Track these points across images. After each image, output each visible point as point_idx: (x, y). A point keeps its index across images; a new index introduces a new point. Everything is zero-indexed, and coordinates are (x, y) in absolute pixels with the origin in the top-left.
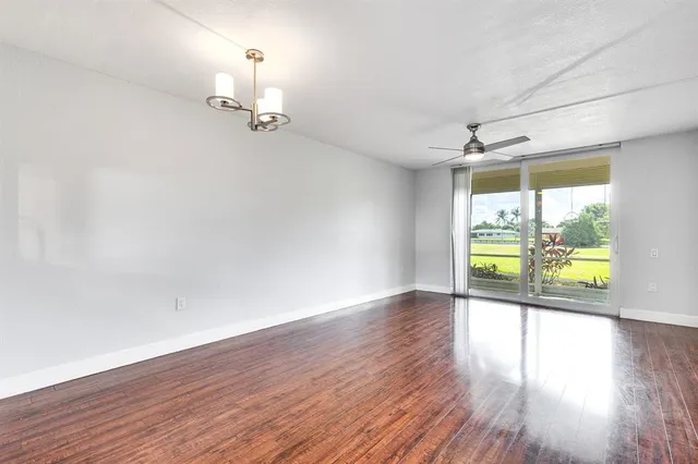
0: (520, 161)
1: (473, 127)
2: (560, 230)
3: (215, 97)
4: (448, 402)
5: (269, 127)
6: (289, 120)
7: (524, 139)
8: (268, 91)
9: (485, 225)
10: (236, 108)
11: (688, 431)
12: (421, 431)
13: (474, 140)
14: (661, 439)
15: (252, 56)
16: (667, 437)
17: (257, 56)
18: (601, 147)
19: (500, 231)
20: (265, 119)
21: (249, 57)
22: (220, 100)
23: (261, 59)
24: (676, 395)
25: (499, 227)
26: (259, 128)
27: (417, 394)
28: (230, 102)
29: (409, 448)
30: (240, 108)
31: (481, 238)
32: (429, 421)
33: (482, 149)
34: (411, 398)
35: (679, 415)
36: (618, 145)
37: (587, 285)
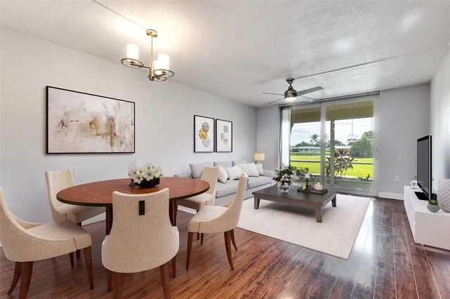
0: (321, 102)
1: (290, 81)
2: (349, 147)
3: (126, 59)
4: (270, 246)
5: (161, 78)
6: (174, 74)
7: (320, 88)
8: (160, 56)
9: (304, 144)
10: (141, 66)
11: (407, 258)
12: (253, 262)
13: (291, 89)
14: (391, 263)
15: (151, 34)
16: (395, 261)
17: (153, 34)
18: (368, 94)
19: (312, 148)
20: (159, 73)
21: (148, 34)
22: (129, 61)
23: (156, 36)
24: (403, 239)
25: (312, 145)
26: (155, 79)
27: (252, 242)
28: (136, 62)
29: (245, 271)
30: (142, 66)
31: (301, 152)
32: (257, 256)
33: (295, 94)
34: (248, 244)
35: (403, 250)
36: (377, 93)
37: (362, 179)
